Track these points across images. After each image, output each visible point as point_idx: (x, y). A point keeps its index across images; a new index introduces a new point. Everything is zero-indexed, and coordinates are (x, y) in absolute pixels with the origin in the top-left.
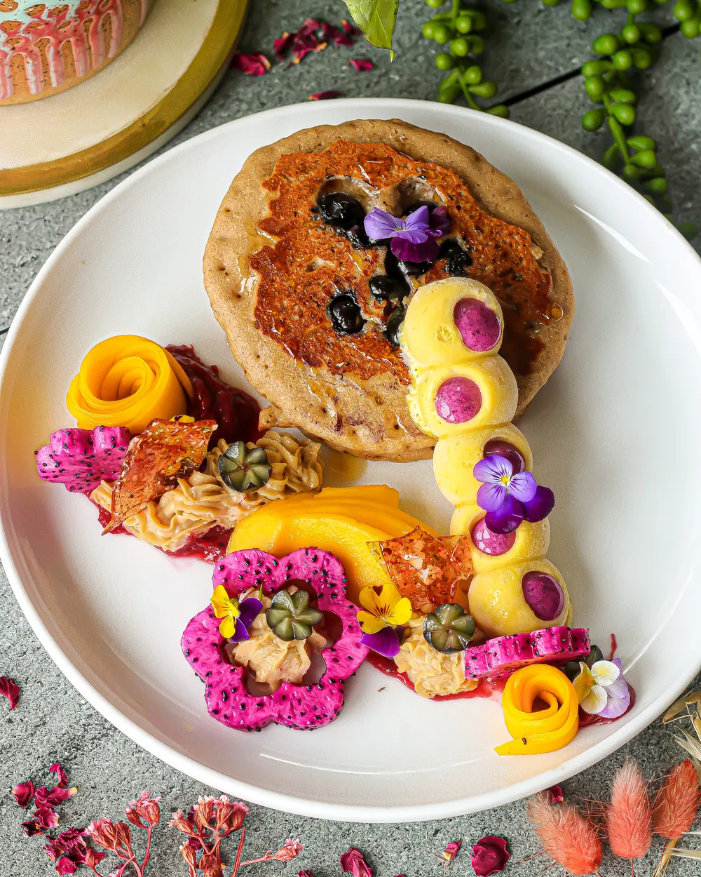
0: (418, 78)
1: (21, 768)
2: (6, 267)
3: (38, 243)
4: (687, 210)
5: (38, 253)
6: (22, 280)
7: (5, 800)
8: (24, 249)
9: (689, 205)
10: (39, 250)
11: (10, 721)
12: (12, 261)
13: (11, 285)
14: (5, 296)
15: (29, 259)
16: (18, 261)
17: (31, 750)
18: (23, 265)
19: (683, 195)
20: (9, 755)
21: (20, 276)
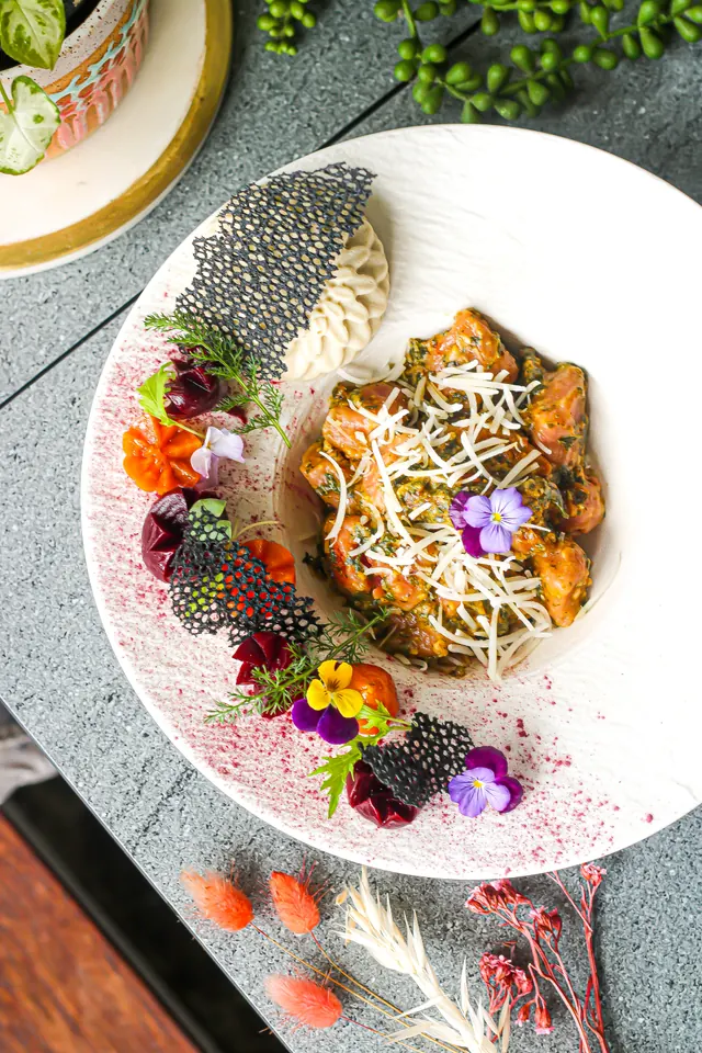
0: (366, 36)
1: (166, 775)
2: (31, 306)
3: (54, 277)
4: (642, 116)
5: (56, 286)
6: (49, 316)
7: (160, 807)
8: (43, 286)
9: (643, 110)
10: (57, 283)
11: (146, 735)
12: (35, 300)
13: (40, 324)
14: (38, 335)
15: (50, 294)
16: (41, 299)
17: (171, 757)
18: (46, 302)
19: (635, 102)
20: (153, 765)
21: (46, 313)
